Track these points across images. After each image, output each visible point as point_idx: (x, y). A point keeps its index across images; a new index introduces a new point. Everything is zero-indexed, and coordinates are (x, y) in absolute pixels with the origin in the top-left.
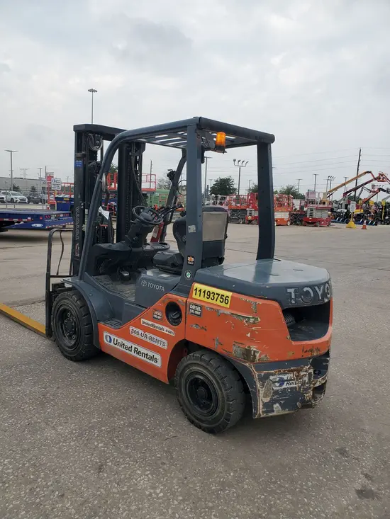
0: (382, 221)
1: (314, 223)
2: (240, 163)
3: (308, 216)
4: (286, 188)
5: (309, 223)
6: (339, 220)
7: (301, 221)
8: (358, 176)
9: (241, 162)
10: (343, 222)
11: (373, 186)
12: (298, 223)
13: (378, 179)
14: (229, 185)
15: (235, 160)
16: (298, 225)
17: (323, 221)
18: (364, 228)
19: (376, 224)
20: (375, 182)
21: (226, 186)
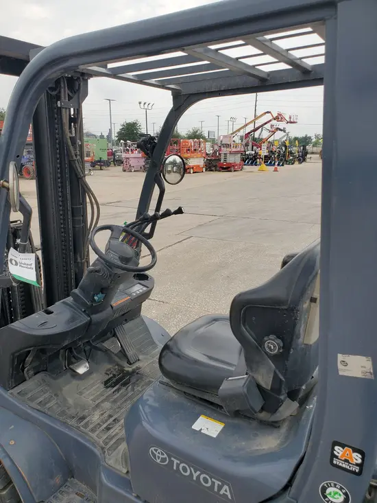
0: (287, 161)
1: (228, 168)
2: (145, 106)
3: (222, 161)
4: (192, 131)
5: (223, 168)
6: (248, 162)
7: (215, 166)
8: (256, 118)
9: (147, 104)
10: (252, 164)
11: (272, 126)
12: (214, 168)
13: (276, 118)
14: (136, 129)
15: (140, 103)
16: (212, 171)
17: (236, 165)
18: (276, 170)
19: (283, 165)
20: (274, 122)
21: (133, 130)
